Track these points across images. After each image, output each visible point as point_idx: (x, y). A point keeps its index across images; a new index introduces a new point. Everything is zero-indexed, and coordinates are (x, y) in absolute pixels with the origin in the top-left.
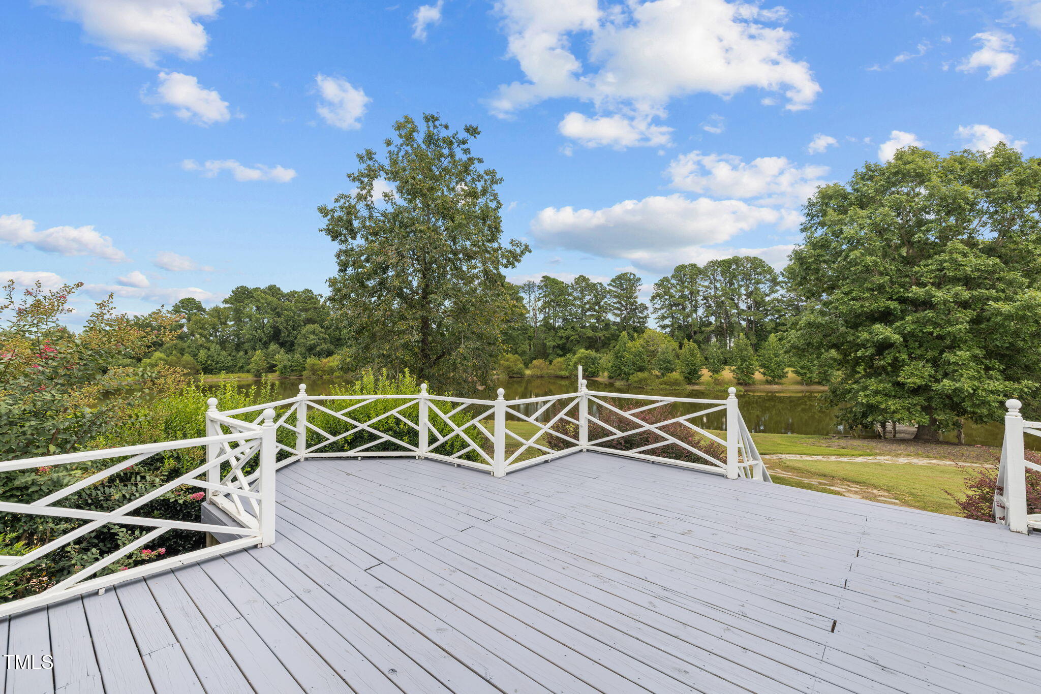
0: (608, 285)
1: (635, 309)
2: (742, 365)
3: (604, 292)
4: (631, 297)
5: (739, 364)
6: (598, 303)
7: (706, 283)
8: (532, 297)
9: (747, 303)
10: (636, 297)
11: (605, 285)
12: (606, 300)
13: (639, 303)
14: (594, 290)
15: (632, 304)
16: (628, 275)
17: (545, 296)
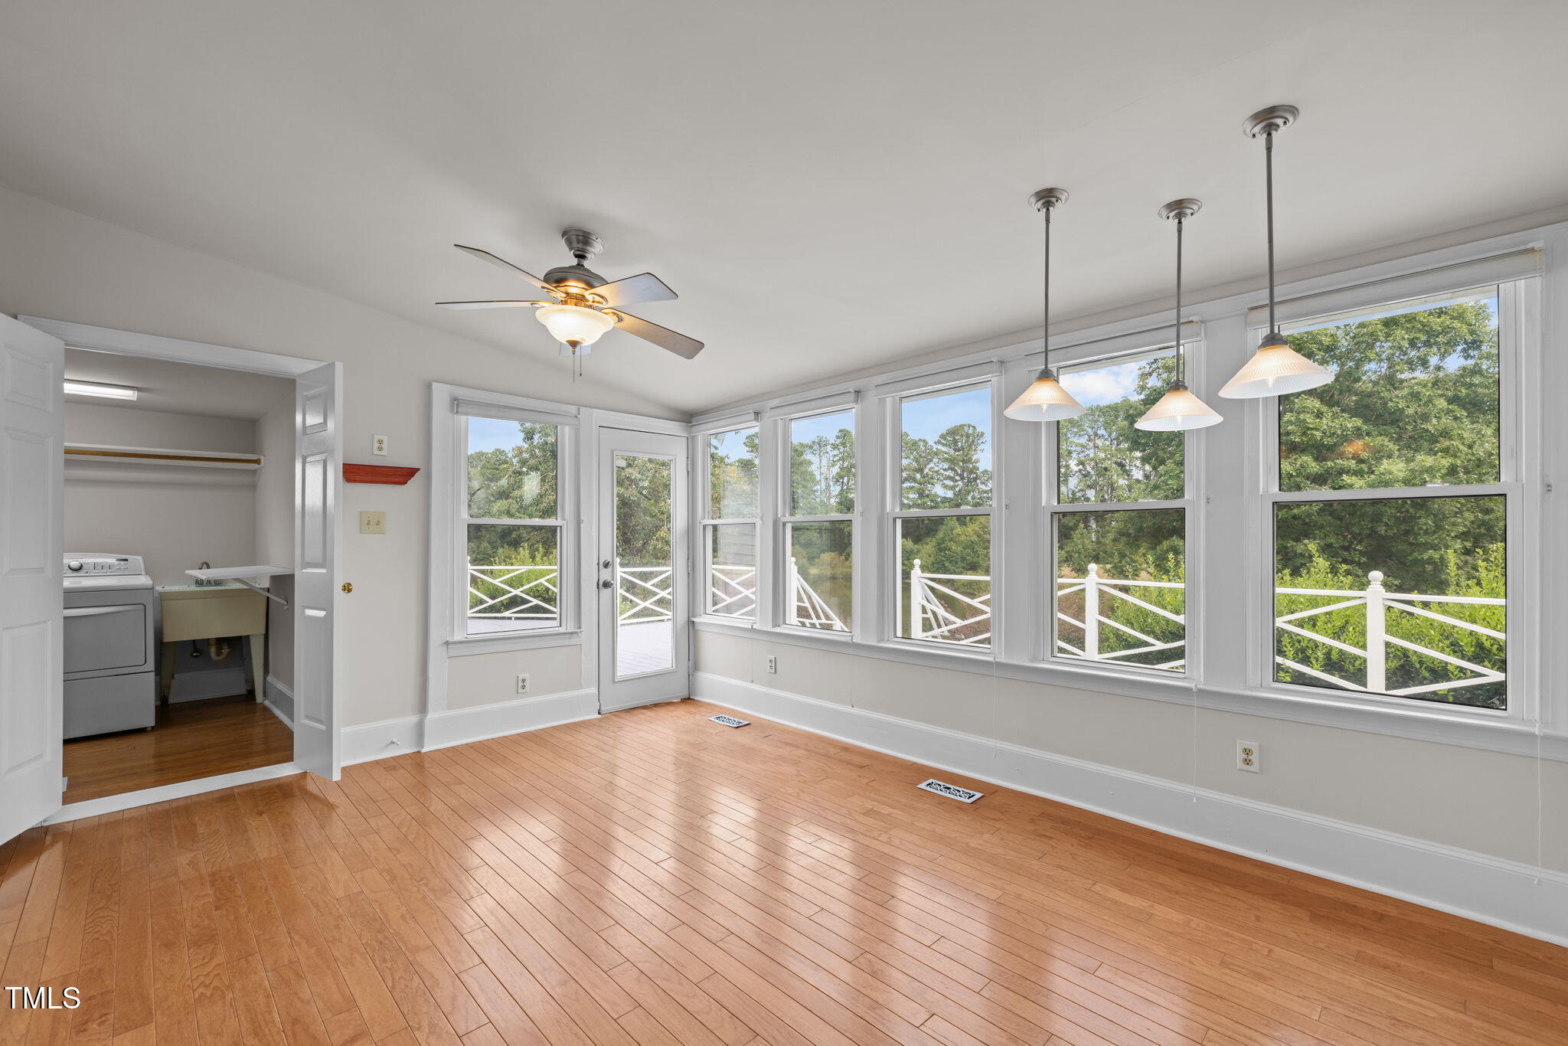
0: (935, 443)
1: (975, 479)
2: (1120, 562)
3: (929, 454)
4: (970, 460)
5: (1116, 560)
6: (921, 470)
7: (1083, 440)
8: (824, 462)
9: (1144, 470)
10: (977, 461)
11: (931, 443)
12: (932, 465)
13: (981, 470)
14: (915, 450)
15: (971, 472)
16: (966, 428)
17: (843, 459)
